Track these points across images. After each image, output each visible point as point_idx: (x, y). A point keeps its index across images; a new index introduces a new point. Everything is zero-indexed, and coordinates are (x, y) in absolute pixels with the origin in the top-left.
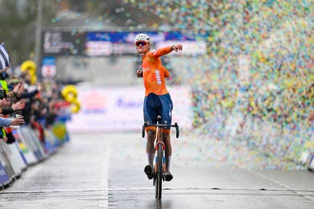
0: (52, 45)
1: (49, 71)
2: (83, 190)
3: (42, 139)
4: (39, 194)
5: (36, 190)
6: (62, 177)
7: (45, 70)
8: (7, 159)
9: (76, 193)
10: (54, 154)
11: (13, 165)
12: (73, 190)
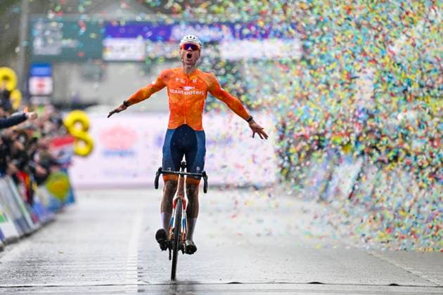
0: (45, 44)
1: (41, 86)
2: (96, 283)
3: (30, 195)
4: (23, 290)
5: (17, 283)
6: (61, 262)
7: (34, 84)
9: (84, 288)
10: (45, 224)
12: (79, 284)
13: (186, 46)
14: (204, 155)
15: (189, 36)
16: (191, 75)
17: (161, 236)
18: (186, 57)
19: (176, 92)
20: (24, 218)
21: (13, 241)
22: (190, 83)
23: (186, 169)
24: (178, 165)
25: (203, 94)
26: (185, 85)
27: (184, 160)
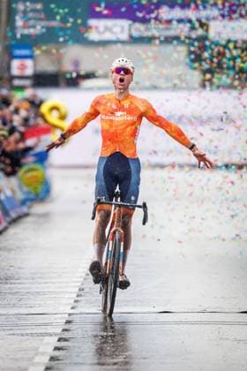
13: (118, 70)
14: (138, 184)
15: (121, 59)
16: (123, 100)
17: (95, 268)
18: (118, 82)
19: (107, 118)
22: (121, 108)
23: (119, 199)
24: (112, 195)
25: (135, 119)
26: (116, 110)
27: (117, 189)
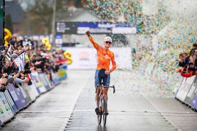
1: (59, 41)
3: (51, 79)
8: (28, 93)
10: (56, 85)
11: (30, 96)
17: (97, 110)
19: (103, 56)
20: (48, 85)
21: (44, 93)
